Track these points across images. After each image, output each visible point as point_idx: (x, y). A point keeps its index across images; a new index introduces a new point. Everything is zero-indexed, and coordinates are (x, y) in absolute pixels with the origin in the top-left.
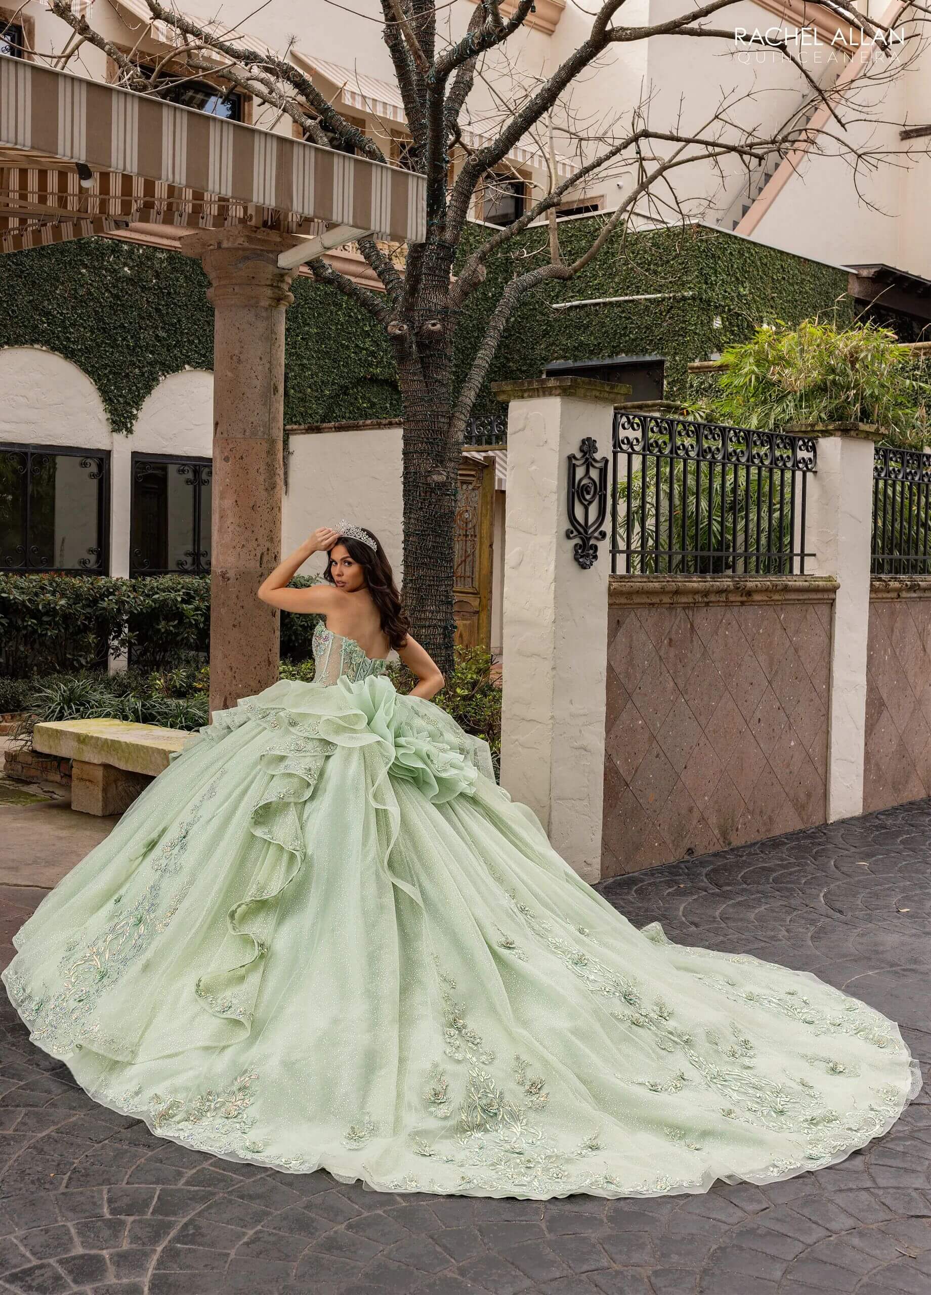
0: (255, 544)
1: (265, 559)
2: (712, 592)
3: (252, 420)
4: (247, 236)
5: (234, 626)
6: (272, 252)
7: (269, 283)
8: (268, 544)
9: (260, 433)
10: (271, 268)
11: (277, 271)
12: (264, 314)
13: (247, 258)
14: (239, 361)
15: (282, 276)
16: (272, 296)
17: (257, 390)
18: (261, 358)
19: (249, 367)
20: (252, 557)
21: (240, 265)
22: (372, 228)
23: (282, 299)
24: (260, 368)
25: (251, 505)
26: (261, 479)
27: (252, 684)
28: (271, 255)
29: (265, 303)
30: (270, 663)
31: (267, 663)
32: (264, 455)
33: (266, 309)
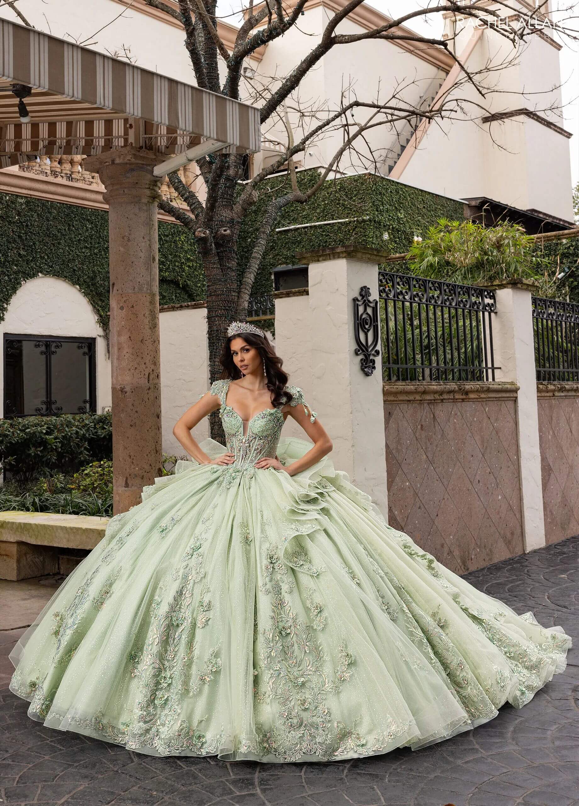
0: (144, 366)
1: (151, 378)
2: (445, 392)
3: (139, 280)
4: (134, 155)
5: (131, 426)
6: (149, 165)
7: (147, 186)
8: (153, 367)
9: (145, 289)
10: (149, 176)
11: (153, 178)
12: (145, 208)
13: (132, 170)
14: (129, 240)
15: (156, 181)
16: (149, 195)
17: (142, 260)
18: (143, 238)
19: (135, 244)
20: (142, 376)
21: (128, 175)
22: (229, 141)
23: (156, 198)
24: (143, 244)
25: (140, 340)
26: (146, 321)
27: (146, 467)
28: (149, 168)
29: (145, 200)
30: (157, 452)
31: (155, 451)
32: (148, 304)
33: (146, 204)
